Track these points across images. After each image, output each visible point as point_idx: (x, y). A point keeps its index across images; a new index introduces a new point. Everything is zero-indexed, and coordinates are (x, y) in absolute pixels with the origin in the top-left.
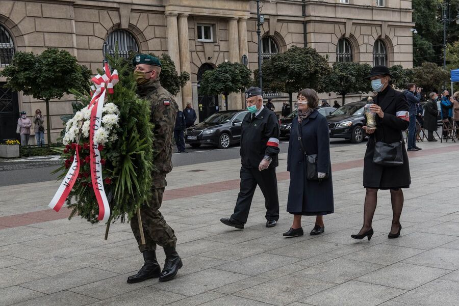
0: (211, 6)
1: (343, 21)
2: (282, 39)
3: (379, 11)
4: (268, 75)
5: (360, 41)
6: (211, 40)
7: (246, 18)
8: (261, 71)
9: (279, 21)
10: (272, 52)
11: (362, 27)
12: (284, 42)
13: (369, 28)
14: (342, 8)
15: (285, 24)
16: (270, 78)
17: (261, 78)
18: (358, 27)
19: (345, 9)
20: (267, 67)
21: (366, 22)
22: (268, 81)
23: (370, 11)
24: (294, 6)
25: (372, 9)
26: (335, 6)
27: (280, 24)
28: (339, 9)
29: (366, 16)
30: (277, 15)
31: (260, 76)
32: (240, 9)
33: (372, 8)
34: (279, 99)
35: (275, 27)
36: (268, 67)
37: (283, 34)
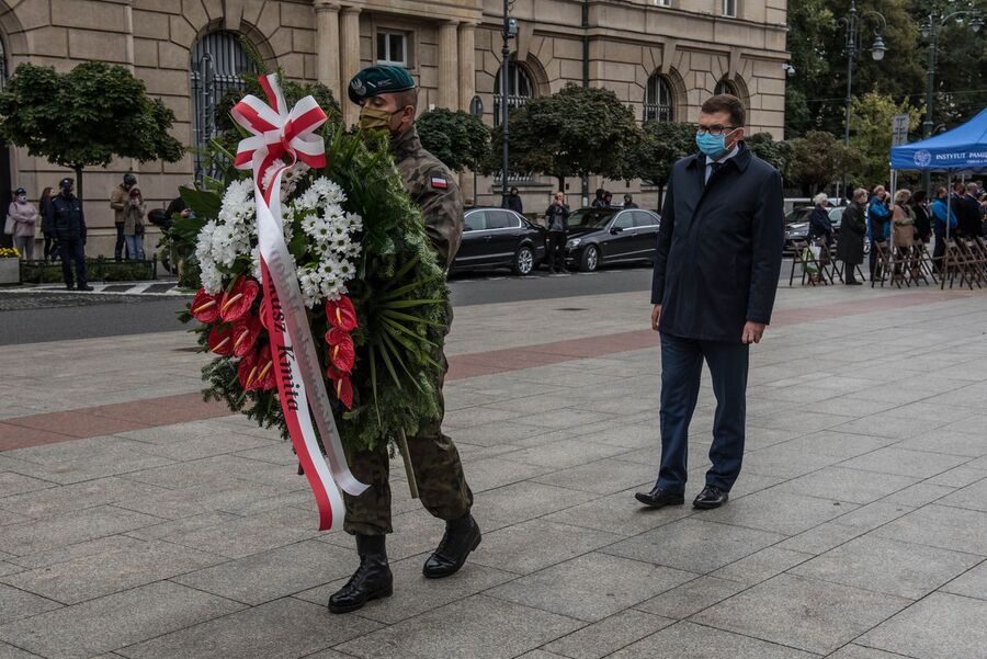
1: (659, 40)
2: (541, 69)
3: (727, 26)
4: (520, 139)
5: (689, 83)
7: (474, 22)
9: (537, 32)
10: (521, 94)
11: (695, 56)
12: (544, 75)
13: (706, 58)
14: (658, 16)
15: (548, 40)
16: (525, 145)
17: (506, 146)
18: (686, 55)
19: (665, 17)
20: (517, 124)
21: (701, 46)
22: (519, 150)
23: (708, 25)
24: (566, 6)
25: (714, 22)
26: (645, 11)
27: (539, 39)
28: (652, 17)
29: (702, 33)
30: (534, 22)
31: (505, 141)
32: (463, 4)
33: (713, 20)
34: (531, 189)
35: (527, 44)
36: (520, 123)
37: (544, 58)
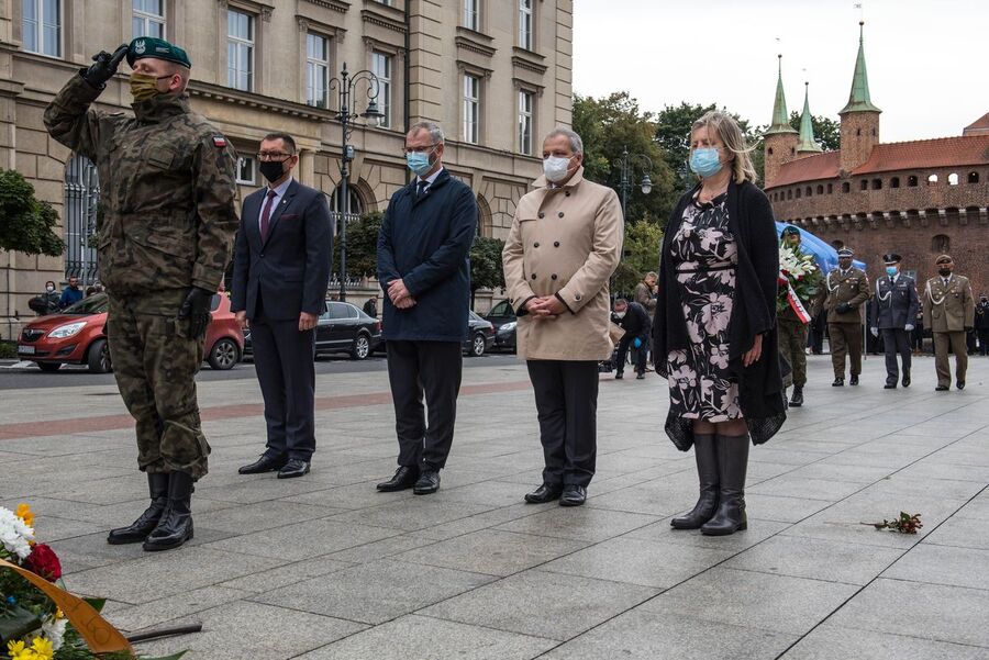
0: (257, 125)
1: (469, 171)
2: (370, 191)
3: (524, 162)
4: (356, 247)
5: (493, 207)
6: (253, 182)
7: (314, 150)
8: (344, 239)
9: (367, 161)
10: (352, 212)
11: (498, 185)
12: (372, 197)
13: (508, 187)
14: (468, 152)
15: (376, 168)
16: (360, 251)
17: (343, 252)
18: (491, 184)
19: (474, 153)
20: (354, 234)
21: (503, 177)
22: (353, 256)
23: (509, 161)
24: (391, 139)
25: (513, 158)
26: (457, 147)
27: (368, 166)
28: (463, 152)
29: (504, 167)
30: (364, 152)
31: (342, 247)
32: (305, 134)
33: (512, 157)
34: (361, 293)
35: (359, 170)
36: (357, 233)
37: (372, 183)
